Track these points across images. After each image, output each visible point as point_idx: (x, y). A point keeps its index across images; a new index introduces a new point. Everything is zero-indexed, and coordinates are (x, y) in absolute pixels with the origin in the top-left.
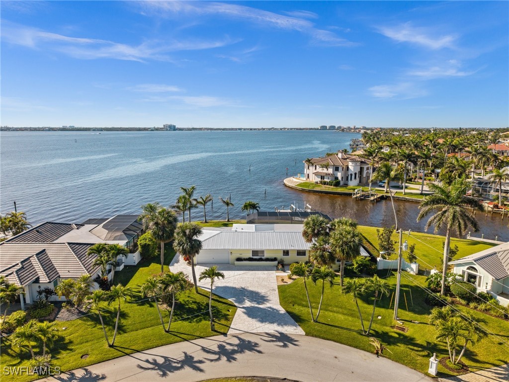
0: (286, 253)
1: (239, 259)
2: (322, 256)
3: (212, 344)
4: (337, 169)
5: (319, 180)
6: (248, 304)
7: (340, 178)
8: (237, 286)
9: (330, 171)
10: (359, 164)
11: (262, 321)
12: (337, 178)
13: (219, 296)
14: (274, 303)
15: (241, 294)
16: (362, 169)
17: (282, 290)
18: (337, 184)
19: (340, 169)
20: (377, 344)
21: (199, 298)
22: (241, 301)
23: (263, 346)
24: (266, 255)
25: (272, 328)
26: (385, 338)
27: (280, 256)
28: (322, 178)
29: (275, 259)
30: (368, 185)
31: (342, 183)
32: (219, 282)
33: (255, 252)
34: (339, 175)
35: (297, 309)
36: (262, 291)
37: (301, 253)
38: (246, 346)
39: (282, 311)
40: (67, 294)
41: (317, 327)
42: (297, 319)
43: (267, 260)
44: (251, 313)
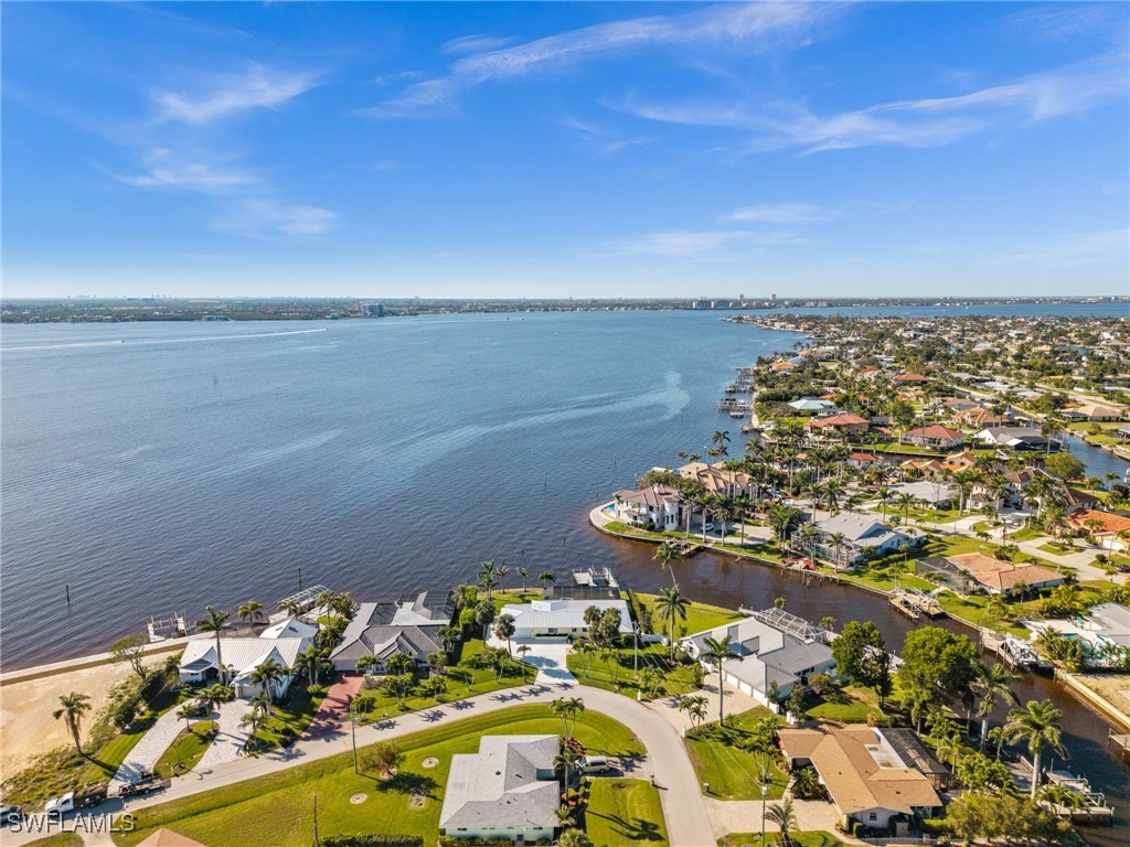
0: (575, 630)
1: (538, 635)
2: (595, 636)
3: (526, 688)
4: (651, 509)
5: (631, 520)
6: (545, 667)
7: (655, 520)
8: (538, 655)
9: (644, 510)
10: (675, 504)
11: (554, 676)
12: (651, 520)
13: (526, 662)
14: (563, 666)
15: (541, 661)
16: (680, 510)
17: (569, 658)
18: (651, 528)
19: (655, 509)
20: (617, 687)
21: (513, 664)
22: (541, 666)
23: (553, 689)
24: (559, 632)
25: (560, 681)
26: (623, 685)
27: (570, 632)
28: (635, 518)
29: (566, 635)
30: (685, 530)
31: (657, 526)
32: (528, 653)
33: (550, 630)
34: (654, 516)
35: (577, 671)
36: (555, 659)
37: (584, 630)
38: (544, 689)
39: (567, 671)
40: (433, 662)
41: (587, 680)
42: (575, 676)
43: (560, 635)
44: (547, 672)
